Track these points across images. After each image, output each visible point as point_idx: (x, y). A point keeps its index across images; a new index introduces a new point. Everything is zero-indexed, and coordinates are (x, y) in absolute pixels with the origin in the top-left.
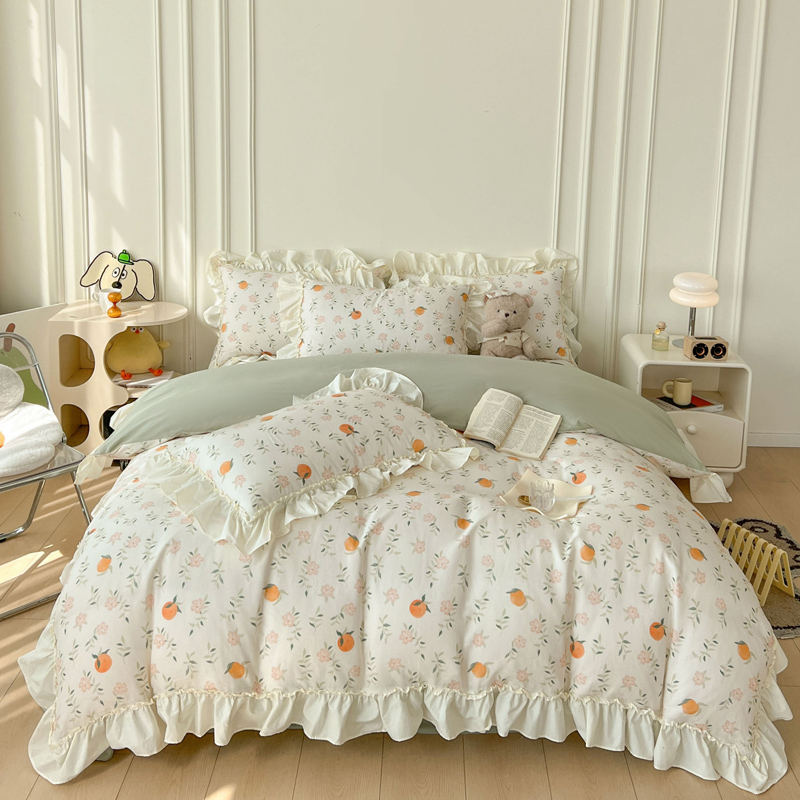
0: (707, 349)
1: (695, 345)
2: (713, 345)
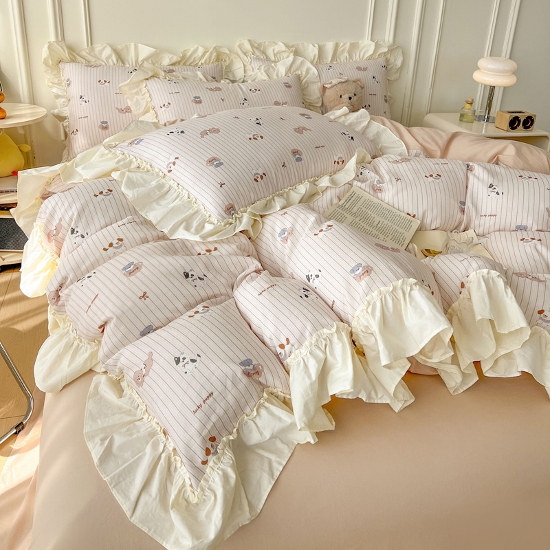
0: (519, 121)
1: (511, 118)
2: (524, 118)
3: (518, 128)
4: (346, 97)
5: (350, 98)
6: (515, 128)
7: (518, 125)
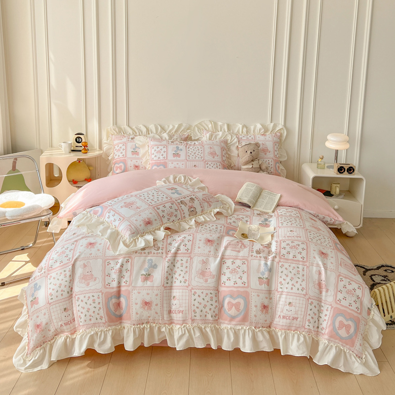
2: (348, 167)
3: (344, 173)
4: (249, 152)
5: (251, 153)
6: (342, 173)
7: (344, 171)
